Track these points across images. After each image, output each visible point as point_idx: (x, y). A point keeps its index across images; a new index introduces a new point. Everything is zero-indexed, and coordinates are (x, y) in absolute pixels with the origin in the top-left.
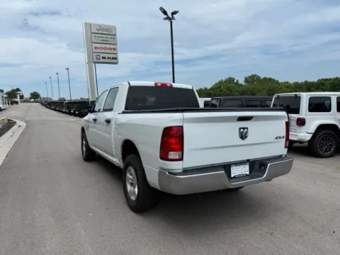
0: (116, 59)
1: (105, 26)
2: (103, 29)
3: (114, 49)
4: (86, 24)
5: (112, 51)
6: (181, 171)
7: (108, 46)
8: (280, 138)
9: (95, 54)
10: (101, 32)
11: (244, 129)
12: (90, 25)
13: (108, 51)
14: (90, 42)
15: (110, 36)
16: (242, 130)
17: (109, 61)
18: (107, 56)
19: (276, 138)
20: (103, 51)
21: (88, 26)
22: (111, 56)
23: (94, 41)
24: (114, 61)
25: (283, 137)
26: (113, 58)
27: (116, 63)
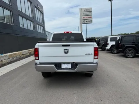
0: (91, 21)
1: (87, 8)
2: (86, 10)
3: (91, 17)
4: (80, 9)
5: (90, 18)
6: (39, 63)
7: (88, 16)
8: (89, 54)
9: (83, 20)
10: (86, 11)
11: (66, 50)
12: (82, 9)
13: (88, 18)
14: (81, 16)
15: (89, 12)
16: (65, 50)
17: (89, 22)
18: (87, 20)
19: (86, 54)
20: (86, 19)
21: (81, 9)
22: (89, 20)
23: (83, 15)
24: (91, 22)
25: (92, 54)
26: (90, 21)
27: (92, 23)
